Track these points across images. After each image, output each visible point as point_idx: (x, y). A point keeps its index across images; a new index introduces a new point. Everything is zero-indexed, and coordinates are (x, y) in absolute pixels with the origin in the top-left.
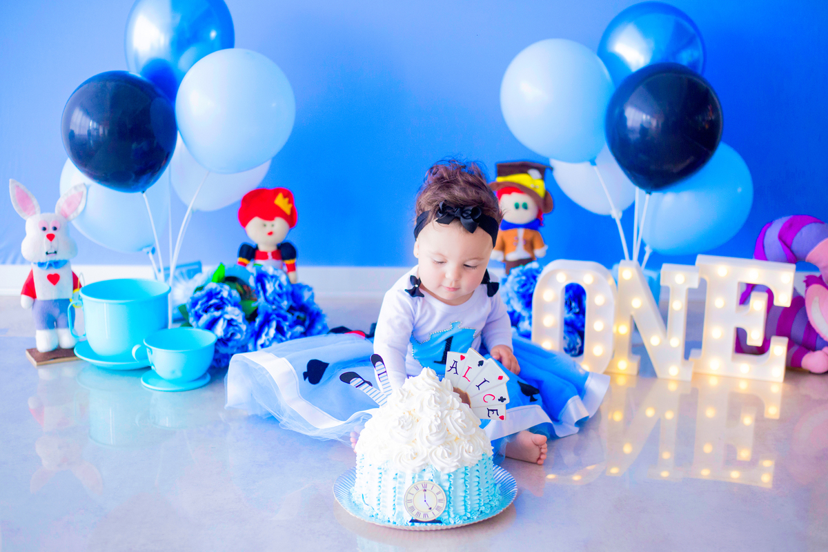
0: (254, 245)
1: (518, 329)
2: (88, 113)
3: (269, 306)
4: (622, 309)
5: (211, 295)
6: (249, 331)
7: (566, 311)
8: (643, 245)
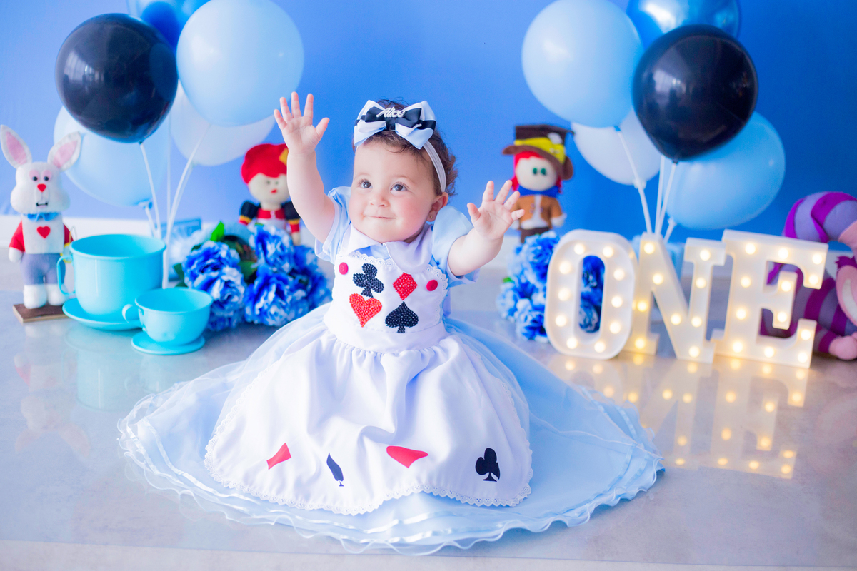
0: (256, 203)
1: (531, 301)
2: (83, 56)
3: (270, 268)
4: (642, 284)
5: (208, 254)
6: (248, 294)
7: (583, 284)
8: (667, 217)
